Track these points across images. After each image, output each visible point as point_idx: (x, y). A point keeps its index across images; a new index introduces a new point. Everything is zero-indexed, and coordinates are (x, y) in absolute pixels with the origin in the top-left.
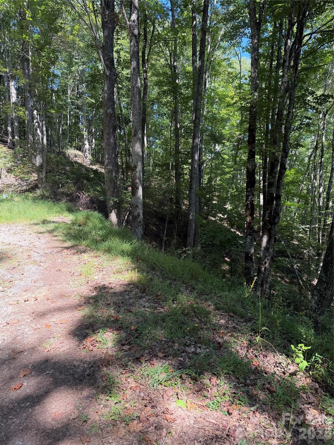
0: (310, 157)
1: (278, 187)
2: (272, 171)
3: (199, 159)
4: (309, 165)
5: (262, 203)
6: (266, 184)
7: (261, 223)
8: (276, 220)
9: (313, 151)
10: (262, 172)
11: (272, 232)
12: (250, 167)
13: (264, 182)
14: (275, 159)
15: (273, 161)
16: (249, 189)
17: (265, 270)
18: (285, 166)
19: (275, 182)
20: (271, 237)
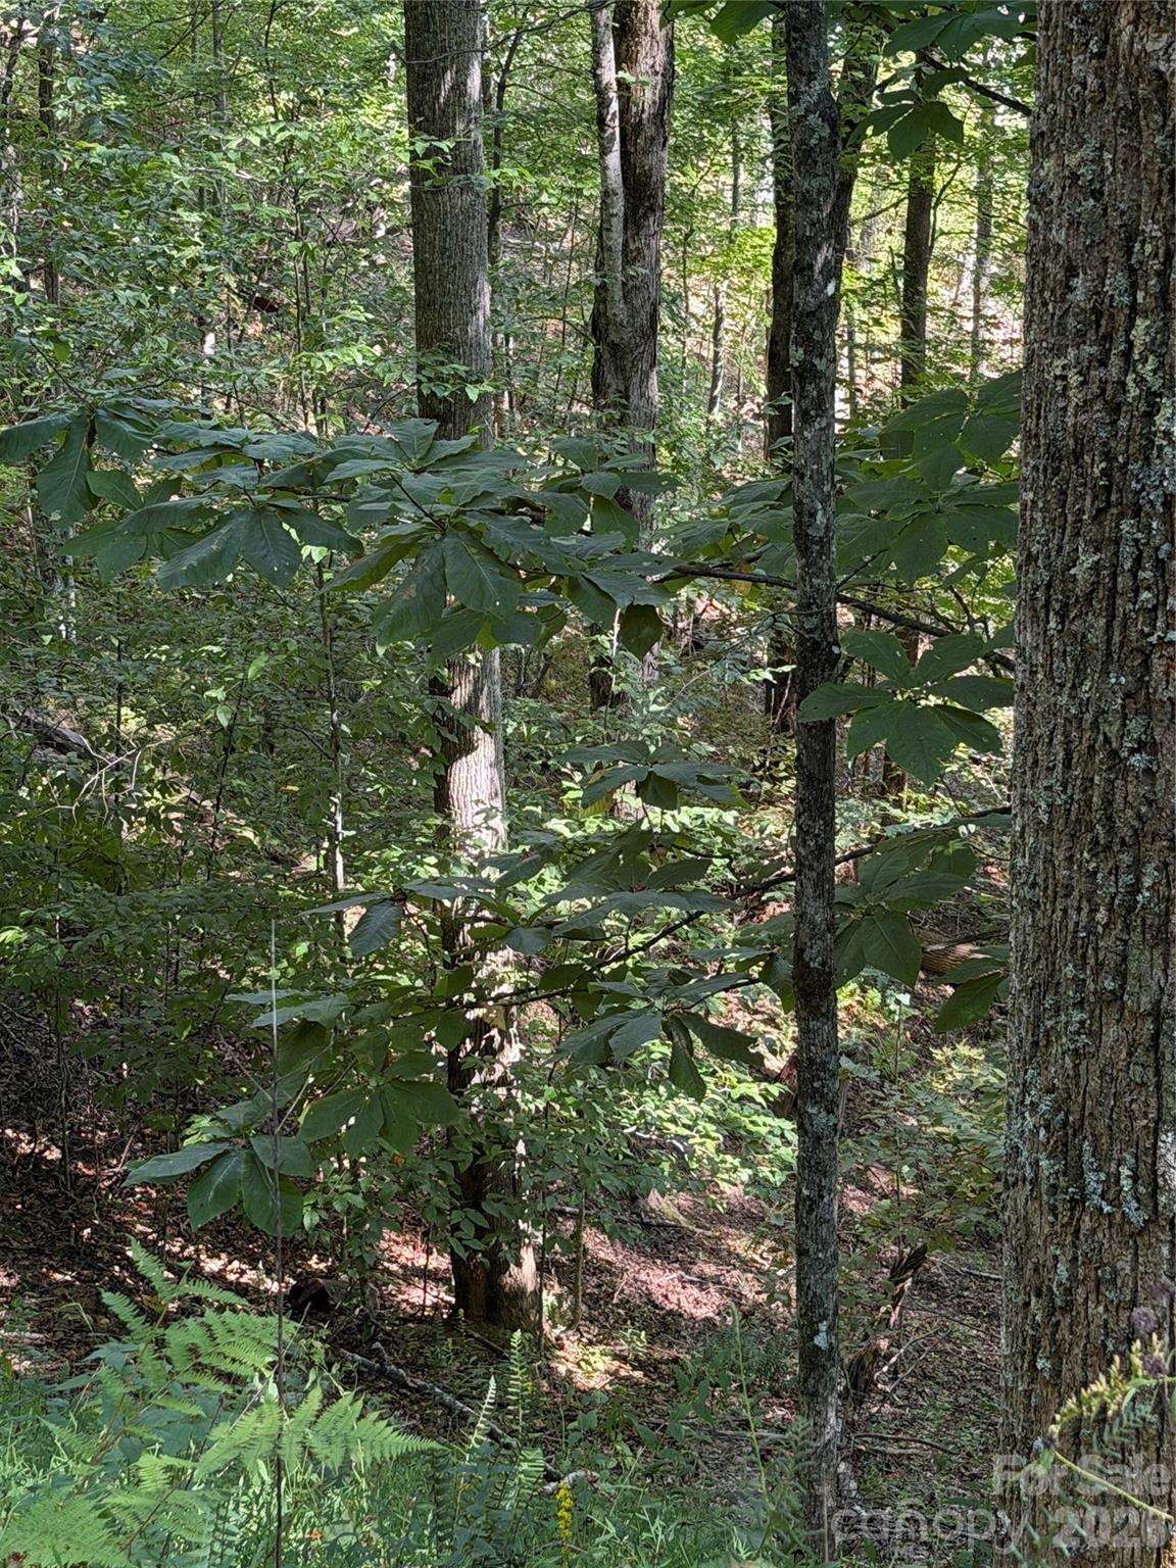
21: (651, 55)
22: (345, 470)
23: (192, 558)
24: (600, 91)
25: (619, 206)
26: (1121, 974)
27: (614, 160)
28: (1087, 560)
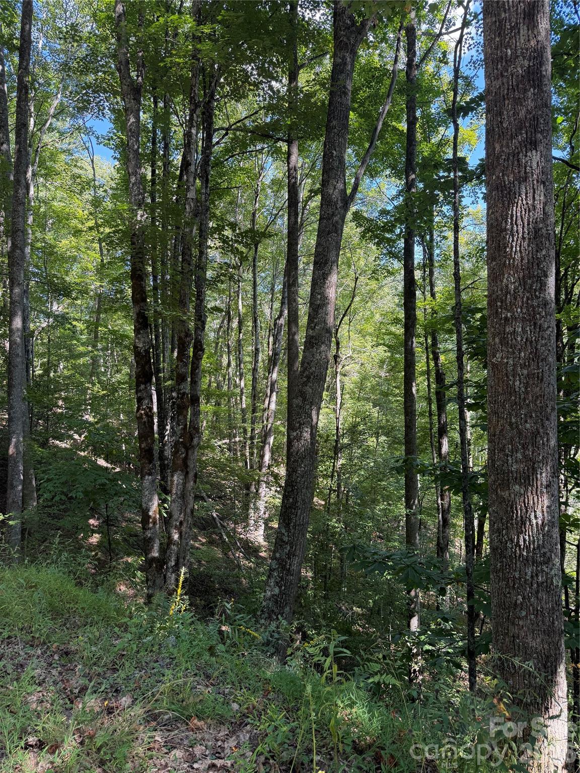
1: (194, 383)
2: (182, 354)
3: (25, 327)
4: (217, 344)
11: (190, 463)
12: (141, 345)
13: (158, 371)
14: (186, 333)
15: (182, 334)
16: (142, 386)
17: (181, 537)
18: (201, 345)
19: (187, 373)
20: (187, 473)
21: (447, 500)
22: (393, 557)
23: (369, 569)
24: (438, 504)
25: (441, 523)
26: (508, 630)
27: (440, 516)
28: (499, 564)
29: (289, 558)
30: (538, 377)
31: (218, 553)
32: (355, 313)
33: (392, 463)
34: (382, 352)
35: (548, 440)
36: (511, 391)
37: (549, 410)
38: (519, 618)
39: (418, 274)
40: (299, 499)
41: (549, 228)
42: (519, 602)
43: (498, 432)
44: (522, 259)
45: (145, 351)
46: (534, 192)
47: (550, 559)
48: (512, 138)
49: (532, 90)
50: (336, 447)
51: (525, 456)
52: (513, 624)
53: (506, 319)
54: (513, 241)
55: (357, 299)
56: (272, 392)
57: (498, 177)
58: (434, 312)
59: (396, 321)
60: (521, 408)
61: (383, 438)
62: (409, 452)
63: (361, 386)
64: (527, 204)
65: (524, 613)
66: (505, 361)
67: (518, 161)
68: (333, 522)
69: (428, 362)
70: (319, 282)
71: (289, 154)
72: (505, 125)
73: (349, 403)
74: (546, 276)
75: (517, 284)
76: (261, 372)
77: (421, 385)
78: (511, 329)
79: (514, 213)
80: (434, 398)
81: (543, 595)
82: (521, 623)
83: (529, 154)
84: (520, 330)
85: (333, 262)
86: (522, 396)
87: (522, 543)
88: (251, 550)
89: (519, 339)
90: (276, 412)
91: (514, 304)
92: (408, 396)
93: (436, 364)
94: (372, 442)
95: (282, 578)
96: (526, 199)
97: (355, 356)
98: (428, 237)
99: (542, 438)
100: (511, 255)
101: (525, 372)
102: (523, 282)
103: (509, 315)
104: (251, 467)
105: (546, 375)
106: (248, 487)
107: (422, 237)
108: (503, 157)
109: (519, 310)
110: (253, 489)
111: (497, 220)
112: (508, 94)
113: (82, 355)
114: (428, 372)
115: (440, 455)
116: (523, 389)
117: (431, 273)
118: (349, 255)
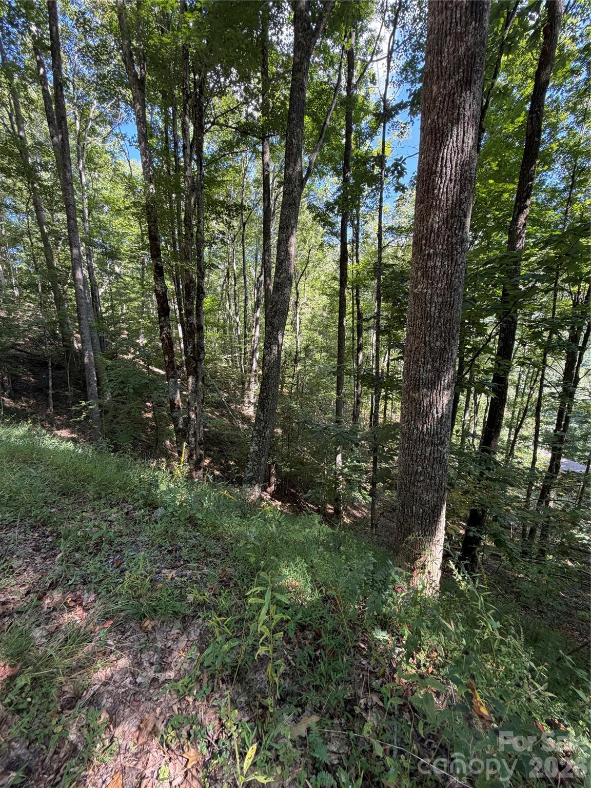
0: (222, 286)
1: (198, 316)
2: (188, 296)
4: (222, 294)
5: (181, 335)
6: (183, 312)
7: (183, 358)
8: (202, 356)
9: (225, 280)
10: (176, 300)
11: (199, 370)
12: (159, 289)
13: (180, 310)
14: (190, 280)
15: (188, 281)
16: (163, 319)
17: (196, 416)
18: (202, 290)
19: (193, 309)
20: (198, 377)
22: (329, 427)
24: (355, 392)
25: (356, 403)
27: (356, 398)
29: (264, 429)
30: (450, 304)
31: (226, 421)
32: (309, 273)
33: (329, 369)
34: (325, 300)
35: (452, 355)
36: (427, 316)
37: (455, 332)
38: (418, 481)
39: (349, 247)
40: (270, 394)
41: (472, 172)
42: (419, 471)
43: (414, 349)
44: (448, 200)
45: (163, 293)
46: (464, 135)
47: (444, 442)
48: (450, 78)
49: (473, 23)
50: (295, 360)
51: (433, 367)
52: (414, 485)
53: (429, 255)
54: (441, 183)
55: (310, 265)
56: (256, 325)
57: (433, 121)
58: (358, 273)
59: (335, 278)
60: (435, 329)
61: (324, 354)
62: (339, 362)
63: (311, 322)
64: (457, 146)
65: (422, 478)
66: (425, 291)
67: (453, 102)
68: (293, 405)
69: (353, 307)
70: (283, 243)
71: (263, 153)
72: (444, 64)
73: (304, 332)
74: (465, 216)
75: (441, 223)
76: (249, 312)
77: (348, 321)
78: (432, 264)
79: (445, 155)
80: (356, 329)
81: (436, 466)
82: (419, 484)
83: (463, 94)
84: (440, 264)
85: (293, 228)
86: (436, 320)
87: (425, 430)
88: (245, 419)
89: (438, 272)
90: (259, 339)
91: (437, 242)
92: (341, 326)
93: (358, 308)
94: (317, 356)
95: (260, 441)
96: (456, 142)
97: (308, 302)
98: (356, 222)
99: (448, 353)
100: (438, 196)
101: (440, 300)
102: (446, 221)
103: (432, 251)
104: (245, 371)
105: (456, 303)
106: (243, 384)
107: (352, 221)
108: (440, 99)
109: (440, 247)
110: (246, 386)
111: (429, 164)
112: (450, 29)
113: (135, 299)
114: (353, 313)
115: (357, 363)
116: (437, 314)
117: (357, 247)
118: (305, 235)
